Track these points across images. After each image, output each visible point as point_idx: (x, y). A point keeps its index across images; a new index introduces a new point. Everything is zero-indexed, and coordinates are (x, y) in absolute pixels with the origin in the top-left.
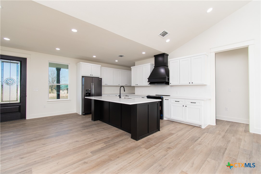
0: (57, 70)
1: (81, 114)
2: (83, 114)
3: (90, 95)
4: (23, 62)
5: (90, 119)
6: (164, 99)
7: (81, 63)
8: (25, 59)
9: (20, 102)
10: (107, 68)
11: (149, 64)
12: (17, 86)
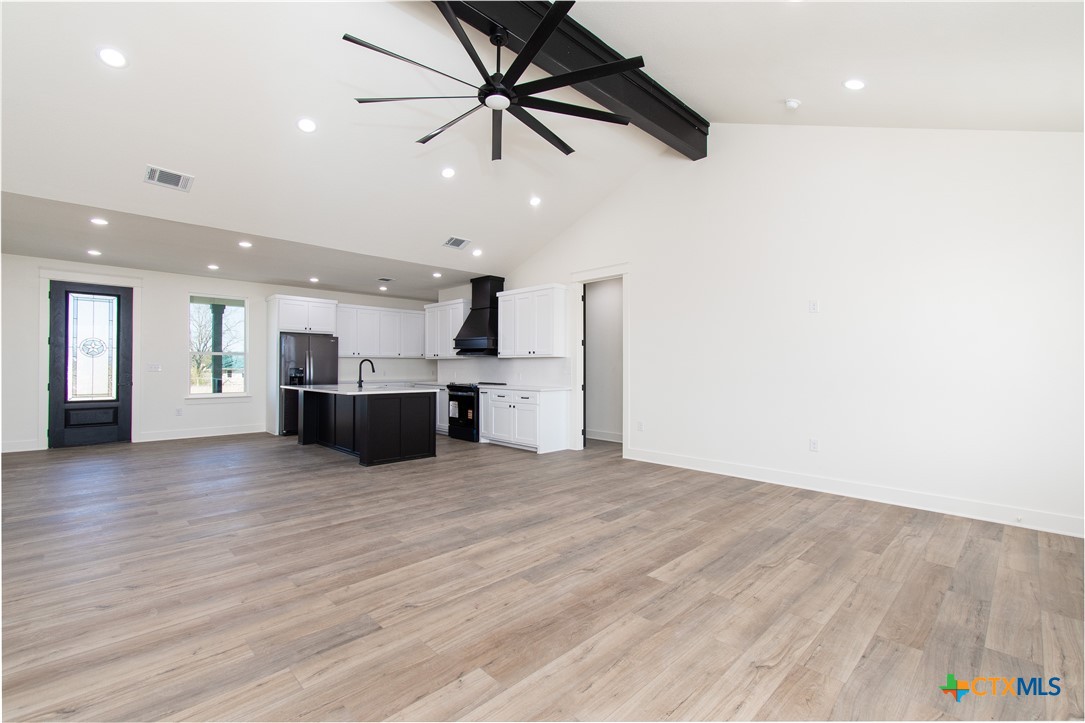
0: (213, 312)
1: (277, 434)
2: (282, 434)
3: (301, 381)
4: (124, 297)
5: (296, 442)
6: (481, 391)
7: (278, 296)
8: (129, 291)
9: (117, 400)
10: (357, 306)
11: (461, 300)
12: (110, 357)
